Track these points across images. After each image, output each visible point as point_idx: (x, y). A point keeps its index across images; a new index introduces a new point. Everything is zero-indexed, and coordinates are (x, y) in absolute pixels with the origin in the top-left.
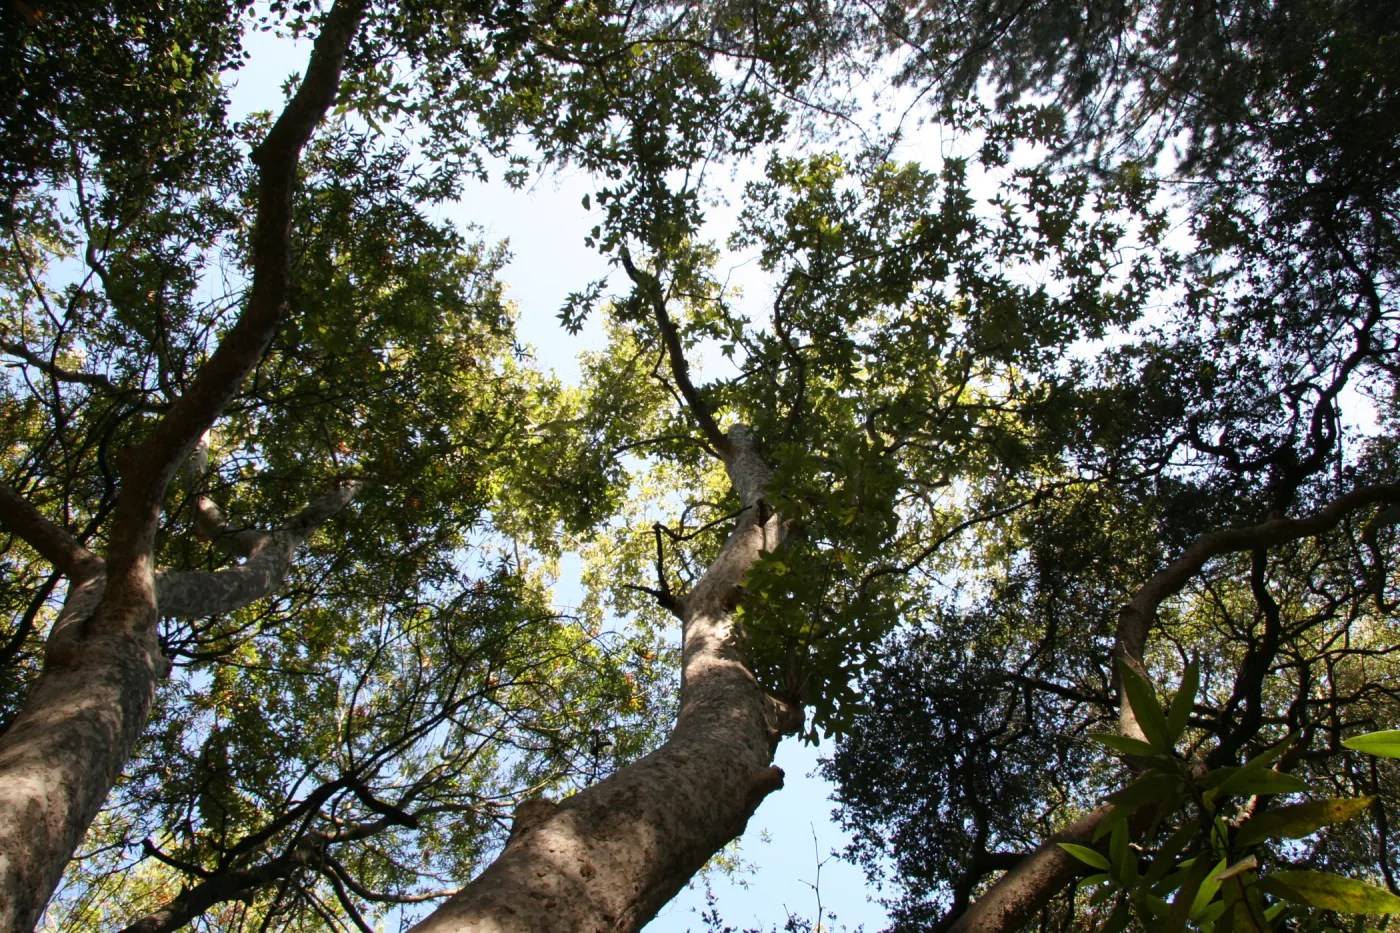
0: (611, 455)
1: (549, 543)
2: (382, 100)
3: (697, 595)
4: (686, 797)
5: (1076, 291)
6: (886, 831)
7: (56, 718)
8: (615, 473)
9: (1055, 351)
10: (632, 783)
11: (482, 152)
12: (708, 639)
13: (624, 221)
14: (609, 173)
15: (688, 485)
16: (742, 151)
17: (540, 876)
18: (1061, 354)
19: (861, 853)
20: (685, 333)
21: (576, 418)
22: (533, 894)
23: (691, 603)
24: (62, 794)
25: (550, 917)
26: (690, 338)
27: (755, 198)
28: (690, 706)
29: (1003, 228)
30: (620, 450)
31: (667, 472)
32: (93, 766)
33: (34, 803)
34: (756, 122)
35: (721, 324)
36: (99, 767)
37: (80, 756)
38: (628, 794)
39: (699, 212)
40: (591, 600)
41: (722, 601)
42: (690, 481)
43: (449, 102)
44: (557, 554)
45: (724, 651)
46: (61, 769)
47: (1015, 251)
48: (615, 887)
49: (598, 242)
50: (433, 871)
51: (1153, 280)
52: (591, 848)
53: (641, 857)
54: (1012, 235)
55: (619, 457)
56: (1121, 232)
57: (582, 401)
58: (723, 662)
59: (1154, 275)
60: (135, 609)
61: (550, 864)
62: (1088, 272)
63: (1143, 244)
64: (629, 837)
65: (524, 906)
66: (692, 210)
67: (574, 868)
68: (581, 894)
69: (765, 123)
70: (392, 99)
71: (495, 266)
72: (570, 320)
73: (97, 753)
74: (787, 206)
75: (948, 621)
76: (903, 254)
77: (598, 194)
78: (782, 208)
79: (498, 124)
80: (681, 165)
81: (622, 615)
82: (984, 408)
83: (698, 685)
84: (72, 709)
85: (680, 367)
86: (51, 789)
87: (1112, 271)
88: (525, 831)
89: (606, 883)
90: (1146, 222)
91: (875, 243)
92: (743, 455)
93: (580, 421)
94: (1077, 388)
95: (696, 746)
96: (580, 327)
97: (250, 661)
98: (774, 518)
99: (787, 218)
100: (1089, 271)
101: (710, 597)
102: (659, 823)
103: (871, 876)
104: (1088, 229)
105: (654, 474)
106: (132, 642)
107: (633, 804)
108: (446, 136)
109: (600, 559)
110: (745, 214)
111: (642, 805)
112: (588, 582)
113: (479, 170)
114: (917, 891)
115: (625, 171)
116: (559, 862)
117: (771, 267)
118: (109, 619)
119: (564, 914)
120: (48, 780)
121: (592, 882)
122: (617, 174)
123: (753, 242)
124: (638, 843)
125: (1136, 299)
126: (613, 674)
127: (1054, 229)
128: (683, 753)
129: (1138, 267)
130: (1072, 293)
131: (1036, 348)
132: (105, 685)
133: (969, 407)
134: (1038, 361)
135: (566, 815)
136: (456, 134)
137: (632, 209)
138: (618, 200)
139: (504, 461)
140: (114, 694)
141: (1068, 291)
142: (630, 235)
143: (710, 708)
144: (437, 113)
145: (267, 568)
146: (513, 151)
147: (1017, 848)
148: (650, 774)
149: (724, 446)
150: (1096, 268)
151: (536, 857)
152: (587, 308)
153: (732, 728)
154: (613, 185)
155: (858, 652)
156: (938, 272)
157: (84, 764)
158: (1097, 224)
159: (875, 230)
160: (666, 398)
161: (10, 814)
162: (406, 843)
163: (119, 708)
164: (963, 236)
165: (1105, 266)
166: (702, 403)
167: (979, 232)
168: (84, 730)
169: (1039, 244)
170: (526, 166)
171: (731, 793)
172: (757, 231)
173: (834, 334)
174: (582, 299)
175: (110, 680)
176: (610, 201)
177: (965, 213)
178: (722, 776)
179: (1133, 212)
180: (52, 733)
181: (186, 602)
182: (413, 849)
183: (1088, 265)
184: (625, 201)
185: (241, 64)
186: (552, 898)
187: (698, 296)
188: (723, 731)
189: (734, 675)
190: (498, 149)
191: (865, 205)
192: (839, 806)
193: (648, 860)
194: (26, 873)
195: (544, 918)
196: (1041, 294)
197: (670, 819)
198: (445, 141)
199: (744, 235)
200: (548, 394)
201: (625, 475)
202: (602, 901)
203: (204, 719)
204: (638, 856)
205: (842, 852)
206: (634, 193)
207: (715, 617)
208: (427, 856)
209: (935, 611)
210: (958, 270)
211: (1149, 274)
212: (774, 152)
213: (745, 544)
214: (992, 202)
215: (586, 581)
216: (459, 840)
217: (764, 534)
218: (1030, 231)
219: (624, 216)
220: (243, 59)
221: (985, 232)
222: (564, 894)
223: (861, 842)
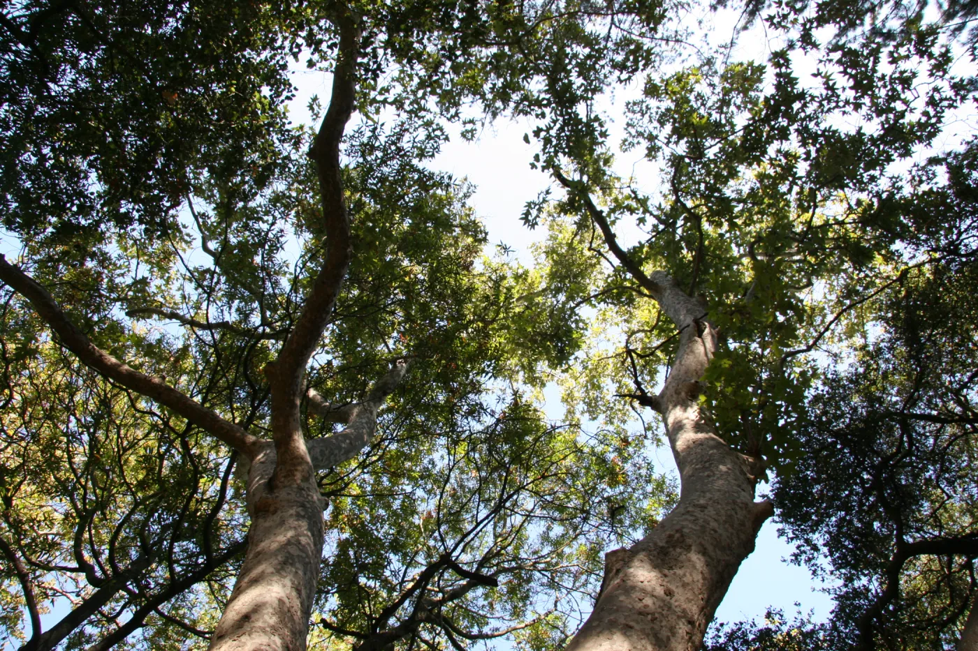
0: (572, 309)
1: (536, 378)
2: (374, 101)
3: (668, 392)
4: (716, 531)
5: (886, 126)
6: (818, 538)
7: (274, 546)
8: (577, 322)
9: (876, 173)
10: (678, 527)
11: (443, 122)
12: (685, 421)
13: (555, 146)
14: (537, 116)
15: (625, 321)
16: (626, 80)
17: (640, 600)
18: (881, 174)
19: (803, 557)
20: (609, 215)
21: (540, 289)
22: (640, 613)
23: (665, 399)
24: (294, 594)
25: (656, 627)
26: (613, 218)
27: (634, 112)
28: (688, 470)
29: (824, 92)
30: (578, 305)
31: (609, 314)
32: (305, 574)
33: (281, 601)
34: (631, 58)
35: (634, 204)
36: (308, 573)
37: (297, 568)
38: (677, 535)
39: (604, 129)
40: (570, 412)
41: (686, 393)
42: (626, 317)
43: (415, 93)
44: (543, 385)
45: (698, 427)
46: (288, 578)
47: (837, 106)
48: (689, 600)
49: (540, 165)
50: (497, 615)
51: (945, 103)
52: (666, 576)
53: (700, 577)
54: (832, 96)
55: (577, 310)
56: (914, 75)
57: (542, 277)
58: (701, 436)
59: (946, 99)
60: (300, 468)
61: (643, 591)
62: (891, 110)
63: (933, 78)
64: (687, 564)
65: (638, 623)
66: (599, 129)
67: (660, 591)
68: (670, 608)
69: (637, 57)
70: (380, 98)
71: (466, 196)
72: (528, 220)
73: (306, 565)
74: (657, 113)
75: (834, 382)
76: (755, 127)
77: (534, 132)
78: (654, 114)
79: (450, 100)
80: (586, 99)
81: (594, 419)
82: (831, 226)
83: (689, 454)
84: (282, 539)
85: (610, 239)
86: (288, 592)
87: (912, 105)
88: (618, 571)
89: (682, 599)
90: (933, 62)
91: (725, 125)
92: (669, 291)
93: (544, 290)
94: (897, 197)
95: (708, 495)
96: (536, 224)
97: (354, 493)
98: (707, 331)
99: (659, 121)
100: (894, 109)
101: (677, 393)
102: (703, 552)
103: (814, 572)
104: (887, 78)
105: (600, 318)
106: (303, 489)
107: (684, 541)
108: (416, 116)
109: (571, 383)
110: (628, 125)
111: (689, 541)
112: (567, 401)
113: (443, 134)
114: (849, 579)
115: (547, 111)
116: (649, 589)
117: (654, 157)
118: (285, 477)
119: (664, 623)
120: (284, 586)
121: (674, 599)
122: (543, 115)
123: (638, 143)
124: (694, 567)
125: (933, 120)
126: (601, 460)
127: (864, 84)
128: (702, 502)
129: (932, 98)
130: (883, 128)
131: (861, 174)
132: (297, 520)
133: (820, 227)
134: (865, 184)
135: (641, 556)
136: (422, 113)
137: (558, 137)
138: (548, 133)
139: (503, 327)
140: (304, 524)
141: (880, 127)
142: (560, 155)
143: (704, 469)
144: (407, 102)
145: (363, 428)
146: (463, 116)
147: (914, 538)
148: (686, 520)
149: (653, 287)
150: (899, 106)
151: (633, 588)
152: (540, 210)
153: (726, 479)
154: (543, 123)
155: (790, 412)
156: (783, 135)
157: (300, 573)
158: (894, 73)
159: (723, 116)
160: (599, 263)
161: (271, 610)
162: (476, 598)
163: (309, 534)
164: (797, 106)
165: (905, 102)
166: (630, 260)
167: (808, 99)
168: (293, 550)
169: (855, 98)
170: (474, 124)
171: (743, 524)
172: (640, 134)
173: (716, 194)
174: (535, 205)
175: (299, 517)
176: (543, 134)
177: (793, 88)
178: (733, 513)
179: (922, 57)
180: (276, 555)
181: (320, 458)
182: (481, 602)
183: (892, 105)
184: (553, 132)
185: (293, 96)
186: (653, 614)
187: (606, 188)
188: (721, 482)
189: (712, 443)
190: (452, 117)
191: (713, 100)
192: (780, 526)
193: (704, 579)
194: (291, 646)
195: (652, 628)
196: (859, 133)
197: (710, 548)
198: (416, 119)
199: (630, 139)
200: (521, 277)
201: (583, 321)
202: (684, 611)
203: (332, 536)
204: (698, 577)
205: (789, 558)
206: (558, 126)
207: (685, 406)
208: (491, 605)
209: (822, 377)
210: (797, 130)
211: (941, 100)
212: (648, 76)
213: (692, 352)
214: (815, 75)
215: (565, 400)
216: (512, 591)
217: (703, 342)
218: (848, 90)
219: (554, 143)
220: (294, 92)
221: (813, 98)
222: (660, 610)
223: (802, 549)
